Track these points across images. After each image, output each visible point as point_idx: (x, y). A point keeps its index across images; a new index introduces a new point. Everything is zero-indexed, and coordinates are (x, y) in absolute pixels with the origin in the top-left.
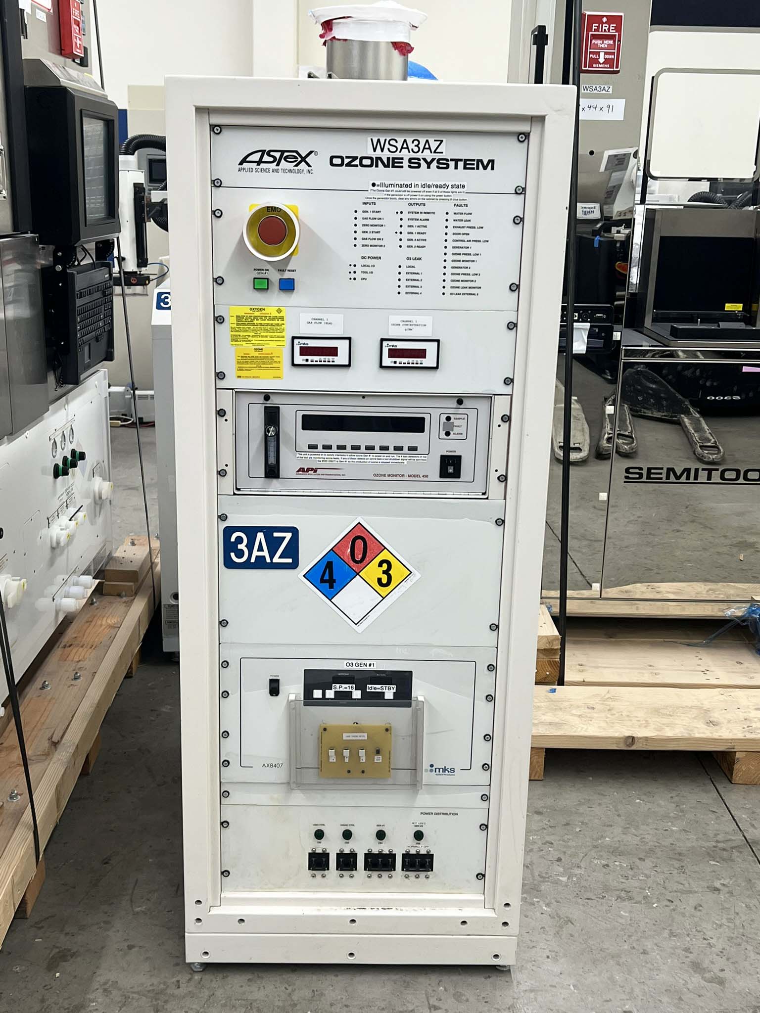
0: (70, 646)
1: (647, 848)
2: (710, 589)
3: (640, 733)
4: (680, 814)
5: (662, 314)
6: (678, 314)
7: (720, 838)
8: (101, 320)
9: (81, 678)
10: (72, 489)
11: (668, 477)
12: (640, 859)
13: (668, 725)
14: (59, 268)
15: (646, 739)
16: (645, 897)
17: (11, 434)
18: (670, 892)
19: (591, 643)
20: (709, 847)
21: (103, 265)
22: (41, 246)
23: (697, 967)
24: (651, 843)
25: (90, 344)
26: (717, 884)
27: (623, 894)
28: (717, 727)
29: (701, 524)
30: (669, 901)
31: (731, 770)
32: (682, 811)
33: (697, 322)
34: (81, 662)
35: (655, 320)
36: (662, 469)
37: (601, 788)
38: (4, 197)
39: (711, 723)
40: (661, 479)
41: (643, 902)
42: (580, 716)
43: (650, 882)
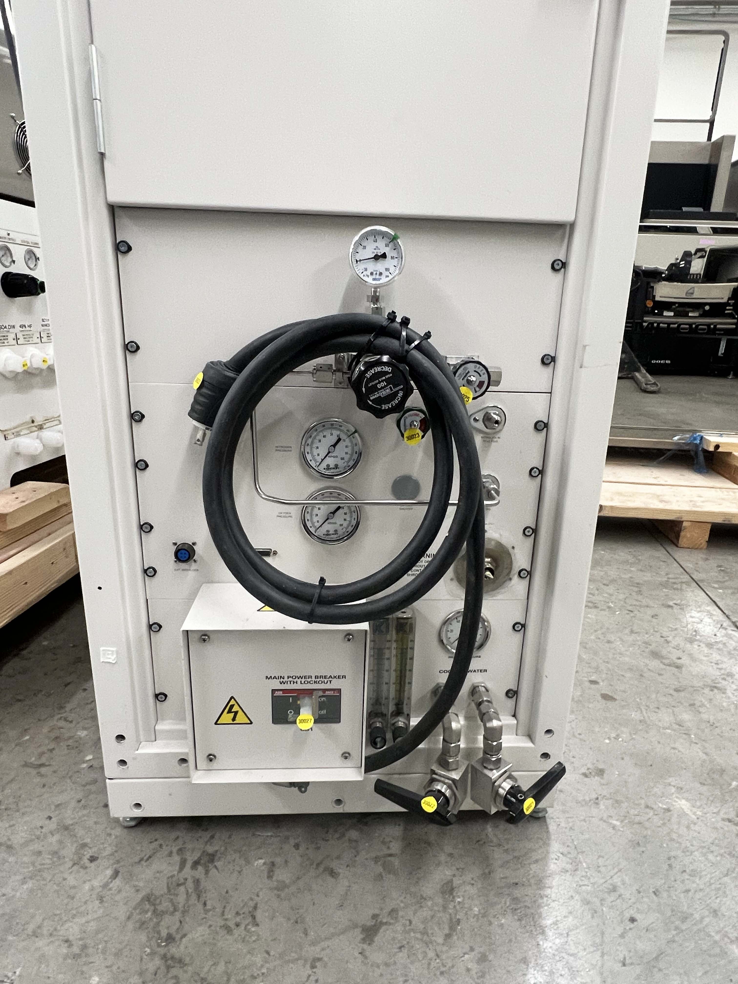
3: (606, 503)
4: (637, 561)
7: (670, 576)
12: (604, 584)
15: (612, 508)
16: (609, 607)
18: (631, 605)
20: (662, 581)
23: (656, 655)
24: (615, 576)
26: (671, 603)
27: (590, 604)
28: (668, 503)
30: (629, 611)
31: (678, 536)
32: (639, 560)
39: (663, 502)
41: (607, 610)
43: (613, 598)
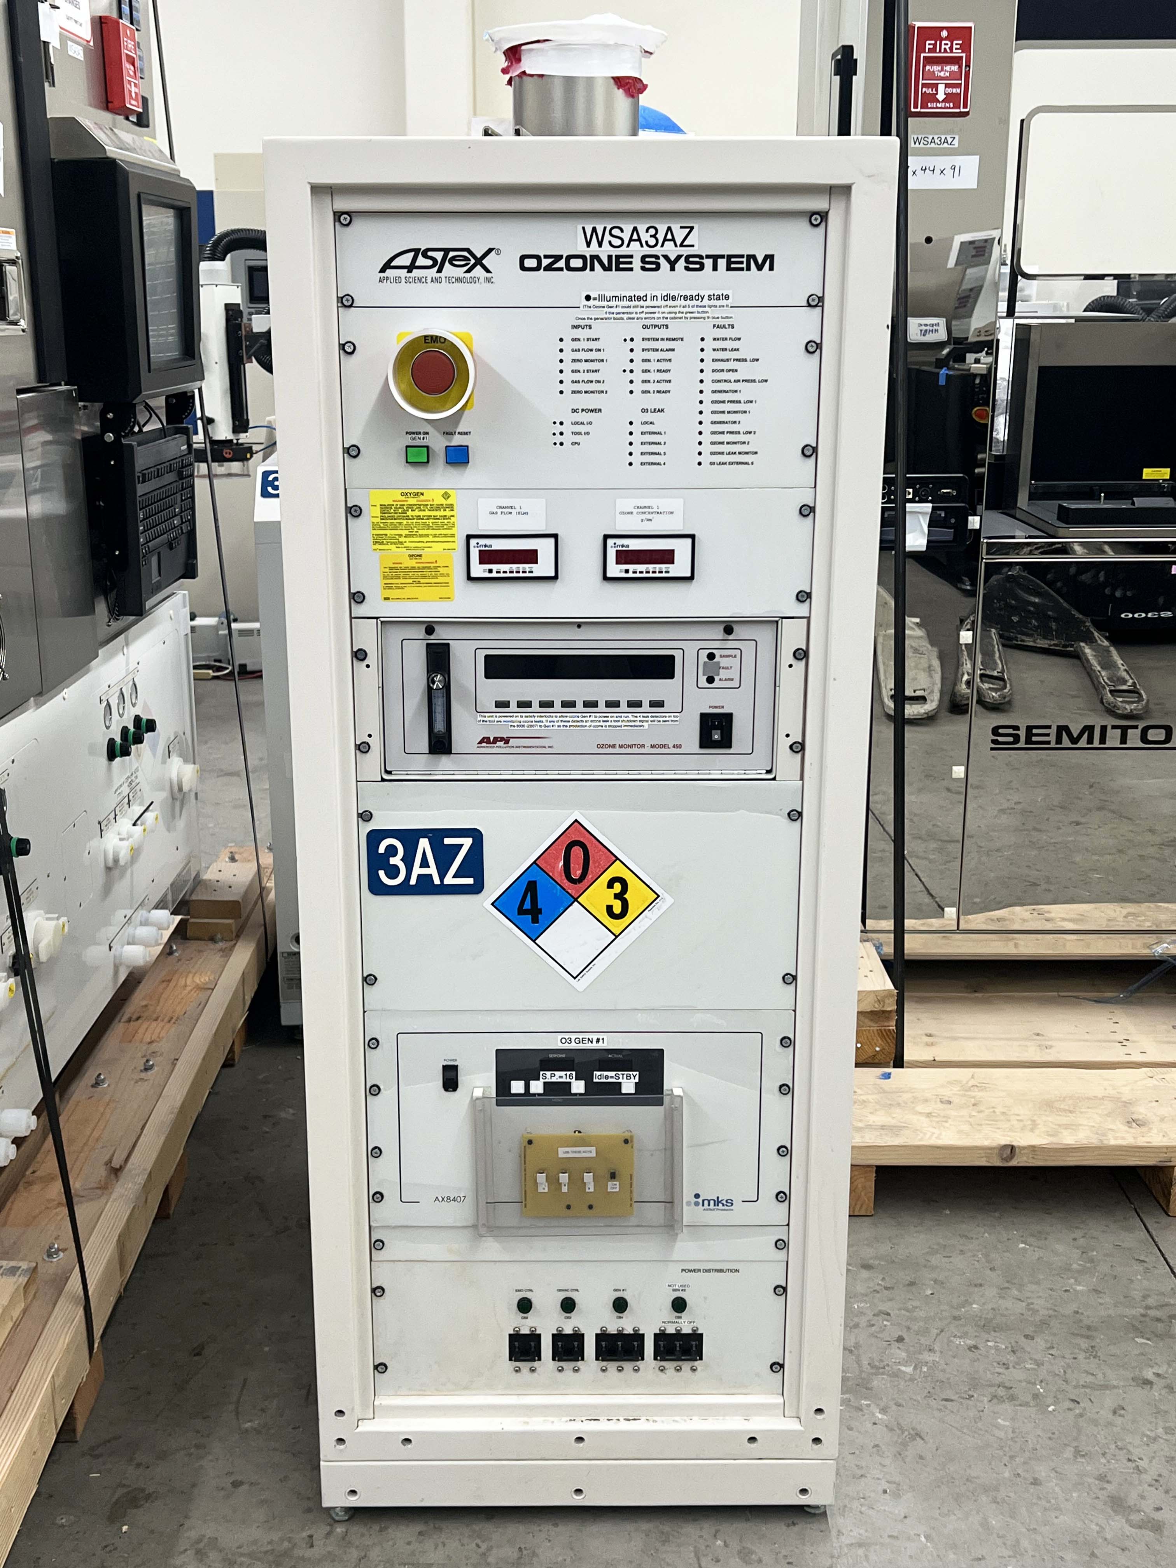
0: (138, 1019)
1: (1038, 1318)
2: (1129, 914)
3: (1023, 1139)
4: (1088, 1265)
5: (1045, 486)
6: (1069, 487)
7: (1151, 1301)
8: (176, 516)
9: (156, 1068)
10: (136, 777)
11: (1059, 740)
12: (1026, 1336)
13: (1067, 1127)
14: (110, 437)
15: (1033, 1148)
16: (1036, 1396)
17: (40, 694)
18: (1075, 1387)
19: (945, 1000)
20: (1134, 1317)
21: (179, 431)
22: (81, 404)
23: (1118, 1504)
24: (1046, 1312)
25: (159, 554)
26: (1149, 1374)
27: (1001, 1392)
28: (1144, 1129)
29: (1113, 812)
30: (1073, 1401)
31: (1167, 1195)
32: (1092, 1261)
33: (1100, 499)
34: (154, 1044)
35: (1032, 497)
36: (1049, 727)
37: (964, 1226)
38: (23, 331)
39: (1134, 1122)
40: (1049, 743)
41: (1032, 1403)
42: (929, 1115)
43: (1043, 1372)
